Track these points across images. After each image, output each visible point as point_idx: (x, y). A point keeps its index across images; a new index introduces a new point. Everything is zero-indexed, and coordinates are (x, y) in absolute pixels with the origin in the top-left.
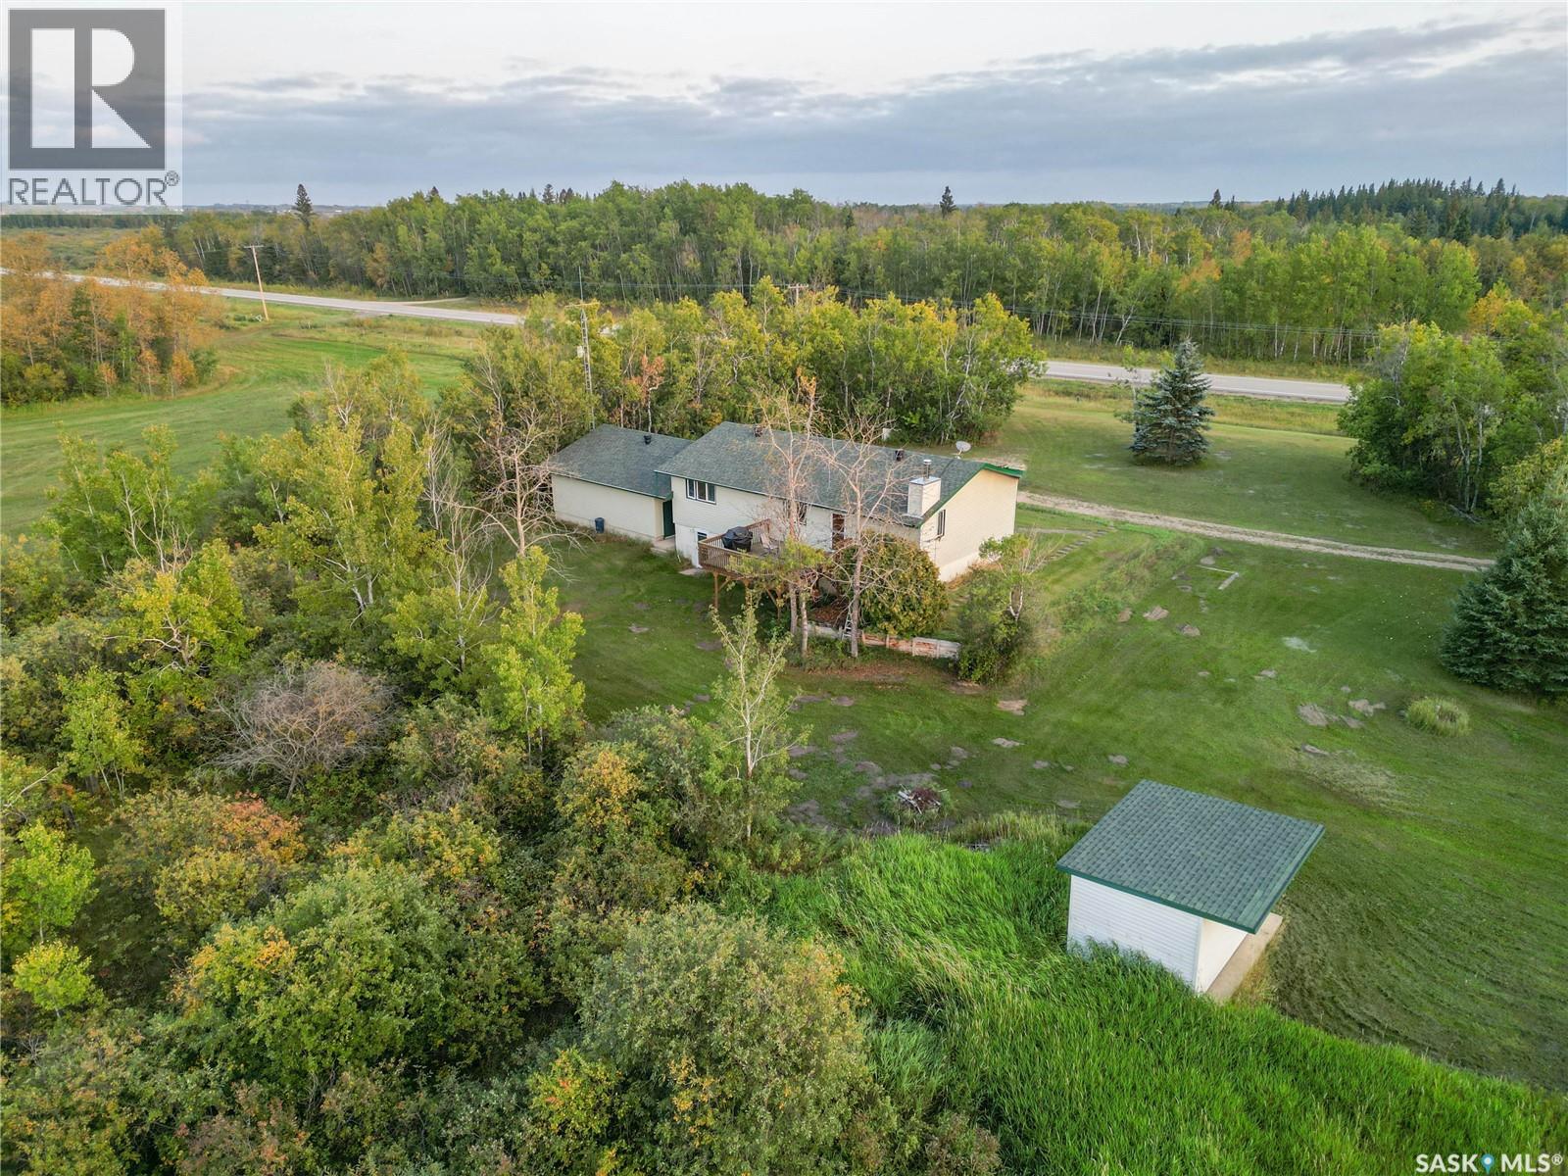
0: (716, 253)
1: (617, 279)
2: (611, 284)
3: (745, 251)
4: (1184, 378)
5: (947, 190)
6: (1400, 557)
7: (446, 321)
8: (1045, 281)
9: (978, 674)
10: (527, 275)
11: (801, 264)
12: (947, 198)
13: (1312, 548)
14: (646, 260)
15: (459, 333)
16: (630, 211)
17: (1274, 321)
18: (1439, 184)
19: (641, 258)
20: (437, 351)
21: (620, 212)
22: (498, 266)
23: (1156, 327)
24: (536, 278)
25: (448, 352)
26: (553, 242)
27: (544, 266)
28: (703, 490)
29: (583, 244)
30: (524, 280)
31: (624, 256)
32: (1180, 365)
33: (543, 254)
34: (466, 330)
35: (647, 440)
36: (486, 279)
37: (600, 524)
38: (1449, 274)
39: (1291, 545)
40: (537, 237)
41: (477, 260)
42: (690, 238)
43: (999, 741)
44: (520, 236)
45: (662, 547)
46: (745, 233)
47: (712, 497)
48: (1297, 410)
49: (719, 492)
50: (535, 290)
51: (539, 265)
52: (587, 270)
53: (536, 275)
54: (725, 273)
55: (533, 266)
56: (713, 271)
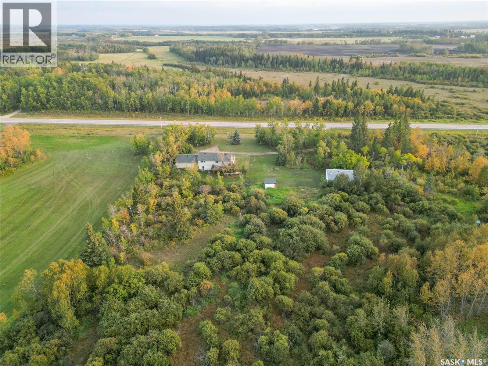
10: (44, 105)
33: (48, 100)
35: (187, 156)
36: (29, 107)
43: (249, 179)
47: (205, 162)
50: (47, 109)
51: (48, 103)
52: (67, 104)
53: (48, 105)
54: (110, 103)
55: (45, 103)
56: (106, 103)
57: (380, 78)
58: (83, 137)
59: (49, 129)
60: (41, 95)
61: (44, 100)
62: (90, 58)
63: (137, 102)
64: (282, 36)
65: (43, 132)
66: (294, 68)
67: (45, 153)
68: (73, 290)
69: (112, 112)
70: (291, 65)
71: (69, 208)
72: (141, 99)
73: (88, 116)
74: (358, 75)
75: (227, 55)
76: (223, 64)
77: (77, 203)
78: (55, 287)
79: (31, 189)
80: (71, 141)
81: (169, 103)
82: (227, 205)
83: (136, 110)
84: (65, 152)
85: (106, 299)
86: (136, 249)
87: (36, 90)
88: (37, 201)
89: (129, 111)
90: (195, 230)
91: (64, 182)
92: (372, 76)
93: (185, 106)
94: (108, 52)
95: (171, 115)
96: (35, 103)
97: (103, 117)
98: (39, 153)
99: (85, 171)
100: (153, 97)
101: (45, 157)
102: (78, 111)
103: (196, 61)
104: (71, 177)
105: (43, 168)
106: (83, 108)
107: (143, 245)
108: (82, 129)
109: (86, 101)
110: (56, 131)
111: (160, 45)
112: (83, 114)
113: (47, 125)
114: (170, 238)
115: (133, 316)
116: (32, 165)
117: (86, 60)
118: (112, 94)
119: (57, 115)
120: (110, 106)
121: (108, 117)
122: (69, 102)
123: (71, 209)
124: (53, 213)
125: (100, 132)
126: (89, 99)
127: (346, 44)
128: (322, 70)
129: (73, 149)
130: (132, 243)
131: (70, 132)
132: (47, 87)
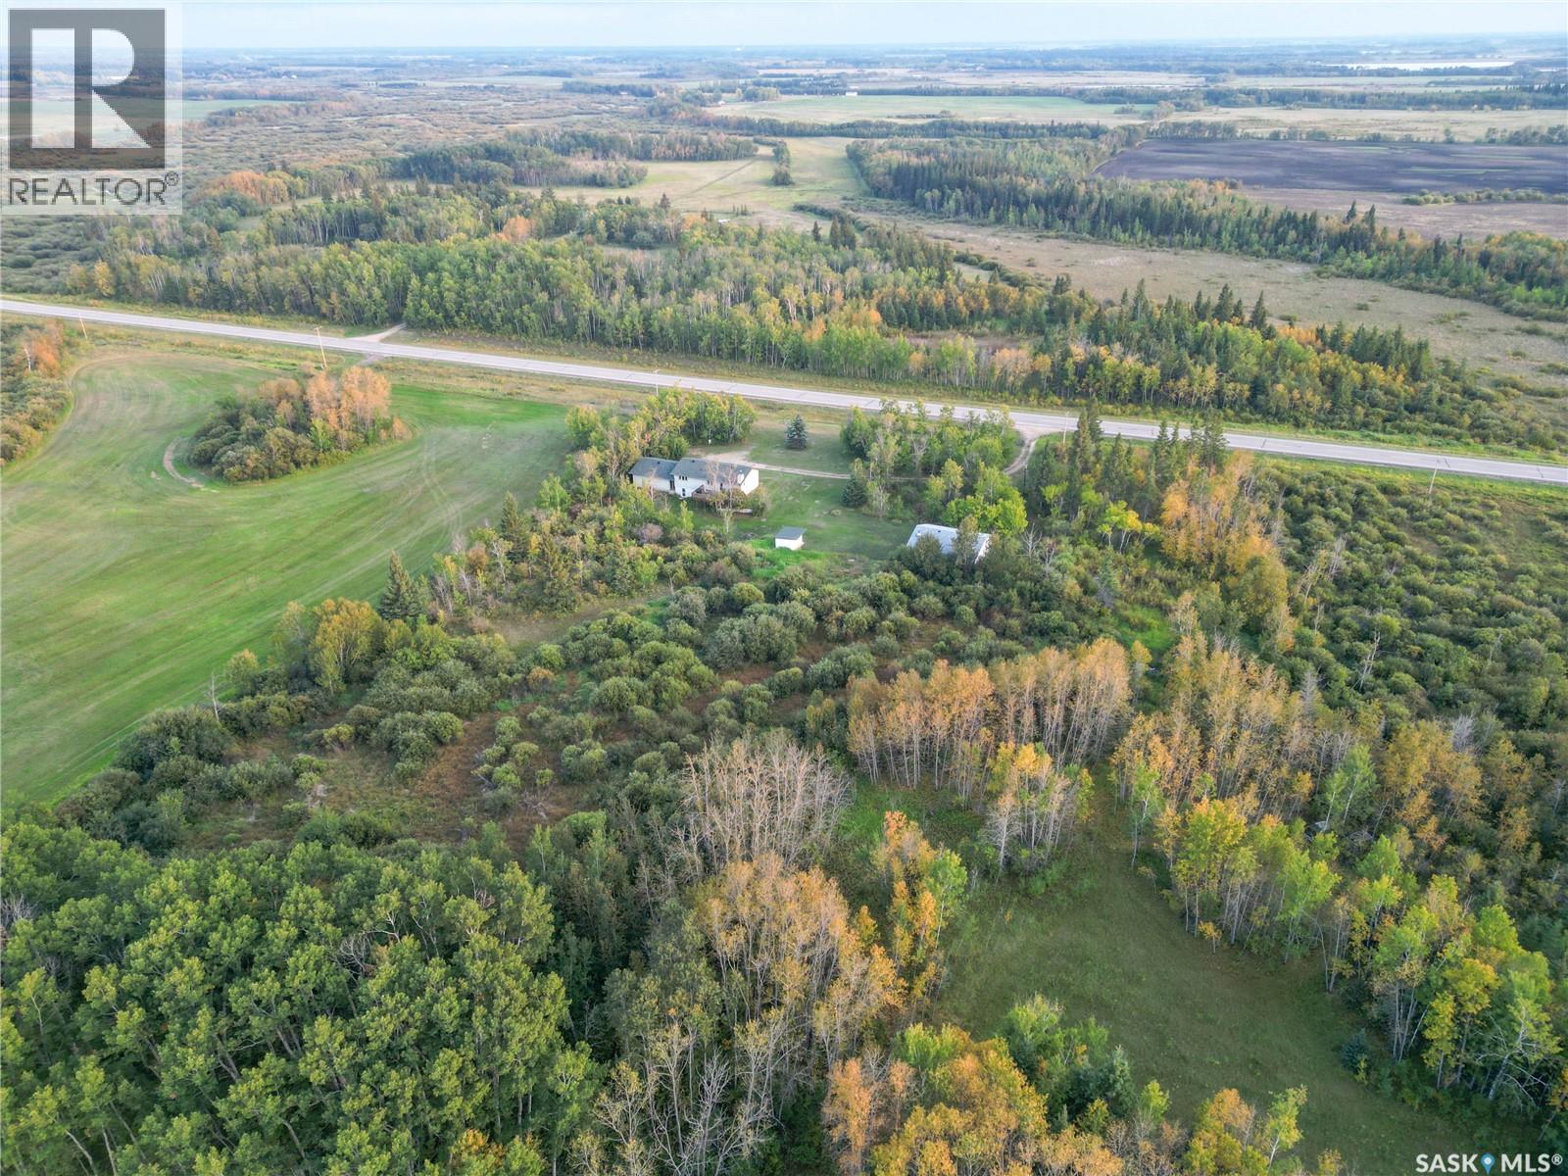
10: (450, 318)
13: (828, 476)
22: (429, 313)
26: (466, 300)
27: (462, 313)
28: (684, 478)
30: (448, 320)
35: (658, 462)
36: (421, 320)
37: (652, 487)
39: (823, 476)
41: (413, 309)
42: (557, 303)
44: (440, 293)
45: (672, 492)
47: (686, 480)
49: (688, 478)
50: (455, 326)
51: (457, 312)
52: (495, 319)
53: (456, 319)
54: (583, 324)
55: (453, 313)
56: (573, 322)
57: (1401, 287)
58: (498, 400)
59: (440, 376)
60: (446, 294)
61: (450, 306)
62: (621, 179)
63: (638, 326)
64: (1252, 99)
65: (426, 382)
66: (1155, 234)
67: (412, 428)
68: (350, 645)
69: (582, 345)
70: (1148, 226)
71: (406, 535)
72: (647, 319)
73: (532, 351)
74: (1340, 271)
75: (974, 187)
76: (957, 213)
77: (424, 528)
78: (320, 630)
79: (363, 494)
80: (469, 406)
81: (705, 333)
82: (669, 567)
83: (636, 344)
84: (449, 430)
85: (388, 664)
86: (472, 612)
87: (439, 281)
88: (364, 515)
89: (619, 345)
90: (587, 600)
91: (420, 487)
92: (1383, 277)
93: (741, 343)
94: (678, 158)
95: (706, 362)
96: (431, 313)
97: (561, 354)
98: (398, 426)
99: (465, 472)
100: (674, 317)
101: (409, 437)
102: (514, 337)
103: (892, 196)
104: (435, 480)
105: (398, 457)
106: (525, 330)
107: (486, 607)
108: (504, 379)
109: (532, 315)
110: (453, 383)
111: (833, 135)
112: (524, 345)
113: (441, 364)
114: (537, 605)
115: (412, 690)
116: (380, 449)
117: (611, 185)
118: (589, 301)
119: (471, 343)
120: (580, 331)
121: (571, 355)
122: (498, 315)
123: (411, 536)
124: (379, 539)
125: (536, 392)
126: (539, 310)
127: (1450, 142)
128: (1240, 247)
129: (465, 423)
130: (471, 601)
131: (477, 387)
132: (463, 276)
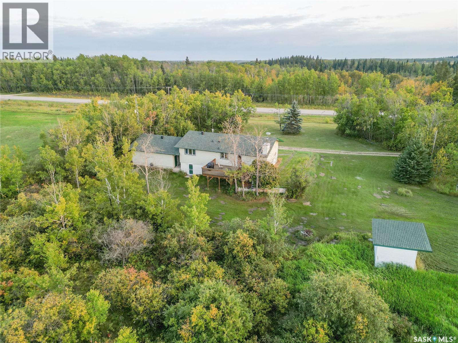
0: (125, 77)
1: (90, 85)
2: (88, 87)
3: (134, 76)
4: (295, 111)
5: (187, 58)
6: (364, 153)
7: (32, 101)
8: (229, 84)
9: (295, 196)
10: (56, 84)
11: (155, 80)
12: (187, 60)
13: (343, 153)
14: (100, 79)
15: (41, 105)
16: (92, 64)
17: (292, 93)
18: (304, 56)
19: (99, 79)
20: (37, 111)
21: (88, 64)
22: (44, 82)
23: (260, 96)
24: (60, 85)
25: (42, 111)
26: (66, 74)
27: (63, 81)
28: (191, 151)
29: (77, 74)
30: (55, 86)
31: (93, 78)
32: (293, 107)
33: (61, 78)
34: (43, 104)
35: (162, 138)
36: (40, 86)
37: (152, 165)
38: (333, 81)
39: (338, 153)
40: (58, 72)
41: (36, 80)
42: (115, 72)
43: (312, 214)
44: (52, 72)
45: (176, 170)
46: (133, 71)
47: (194, 153)
48: (309, 117)
49: (197, 152)
50: (60, 89)
60: (55, 72)
61: (56, 78)
120: (129, 87)
126: (106, 77)
